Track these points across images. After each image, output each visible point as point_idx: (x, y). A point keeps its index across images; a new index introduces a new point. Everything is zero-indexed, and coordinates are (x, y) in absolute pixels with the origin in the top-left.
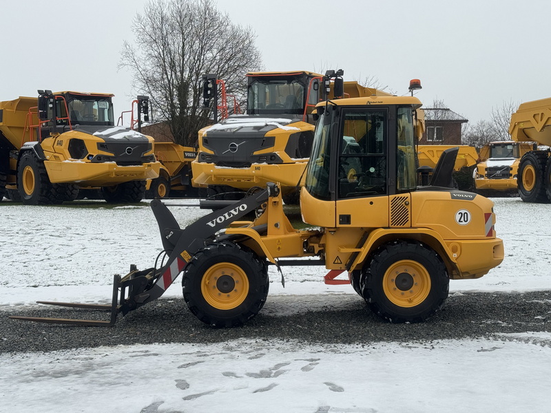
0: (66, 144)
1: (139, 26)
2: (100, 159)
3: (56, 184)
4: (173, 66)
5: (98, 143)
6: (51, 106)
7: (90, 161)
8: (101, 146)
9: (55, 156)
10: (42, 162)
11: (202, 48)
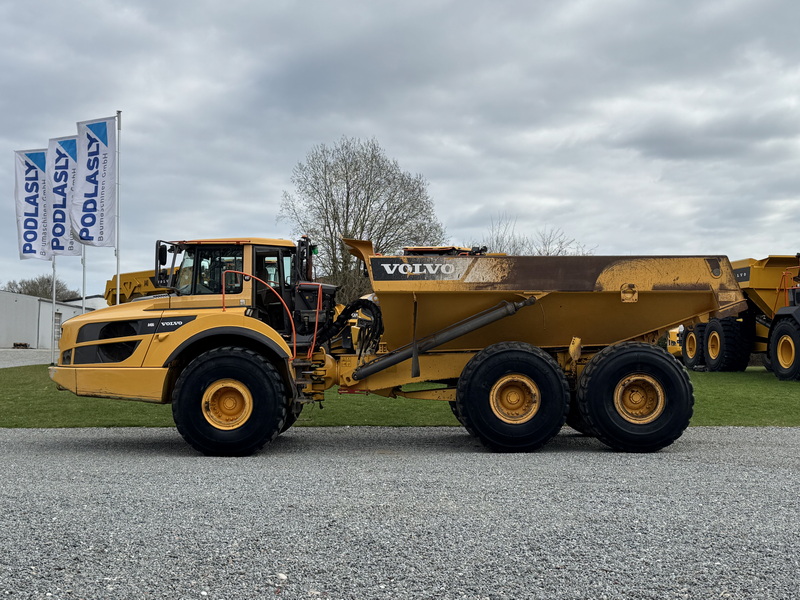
1: (301, 176)
4: (336, 218)
11: (368, 198)
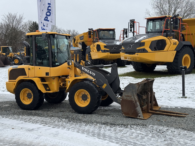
0: (96, 46)
2: (104, 51)
3: (94, 60)
5: (104, 46)
6: (92, 33)
7: (101, 52)
8: (105, 47)
9: (93, 51)
10: (90, 52)
